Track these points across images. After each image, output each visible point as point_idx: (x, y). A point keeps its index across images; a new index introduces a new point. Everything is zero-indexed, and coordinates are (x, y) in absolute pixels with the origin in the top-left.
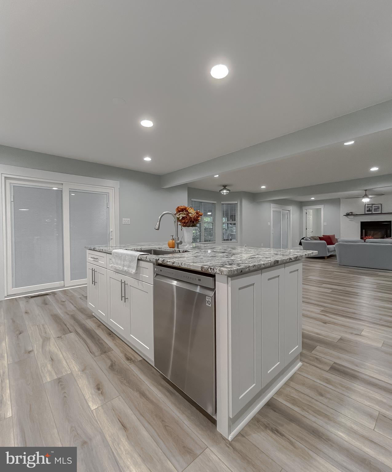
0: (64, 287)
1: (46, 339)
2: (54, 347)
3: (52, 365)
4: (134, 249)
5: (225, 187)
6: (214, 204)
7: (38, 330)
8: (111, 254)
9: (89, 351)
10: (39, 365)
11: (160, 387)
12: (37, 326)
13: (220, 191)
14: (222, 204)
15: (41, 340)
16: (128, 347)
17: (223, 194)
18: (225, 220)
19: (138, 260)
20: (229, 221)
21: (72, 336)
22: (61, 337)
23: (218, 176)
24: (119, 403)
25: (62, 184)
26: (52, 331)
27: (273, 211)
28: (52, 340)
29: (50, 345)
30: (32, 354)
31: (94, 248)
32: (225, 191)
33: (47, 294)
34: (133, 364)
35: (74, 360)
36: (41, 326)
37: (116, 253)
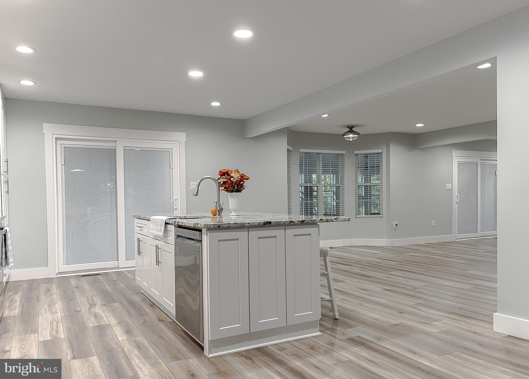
0: (118, 268)
1: (92, 305)
2: (98, 310)
3: (95, 319)
4: (178, 217)
5: (351, 129)
6: (341, 155)
7: (86, 299)
8: (150, 220)
9: (128, 314)
10: (85, 318)
11: (177, 335)
12: (85, 297)
13: (343, 135)
14: (356, 155)
15: (88, 306)
16: (162, 312)
17: (348, 139)
18: (362, 181)
19: (166, 224)
20: (368, 182)
21: (116, 305)
22: (106, 305)
23: (326, 115)
24: (141, 339)
25: (116, 141)
26: (98, 301)
27: (459, 164)
28: (98, 306)
29: (95, 309)
30: (80, 312)
31: (140, 216)
32: (351, 136)
33: (99, 274)
34: (163, 323)
35: (114, 318)
36: (90, 297)
37: (153, 219)
